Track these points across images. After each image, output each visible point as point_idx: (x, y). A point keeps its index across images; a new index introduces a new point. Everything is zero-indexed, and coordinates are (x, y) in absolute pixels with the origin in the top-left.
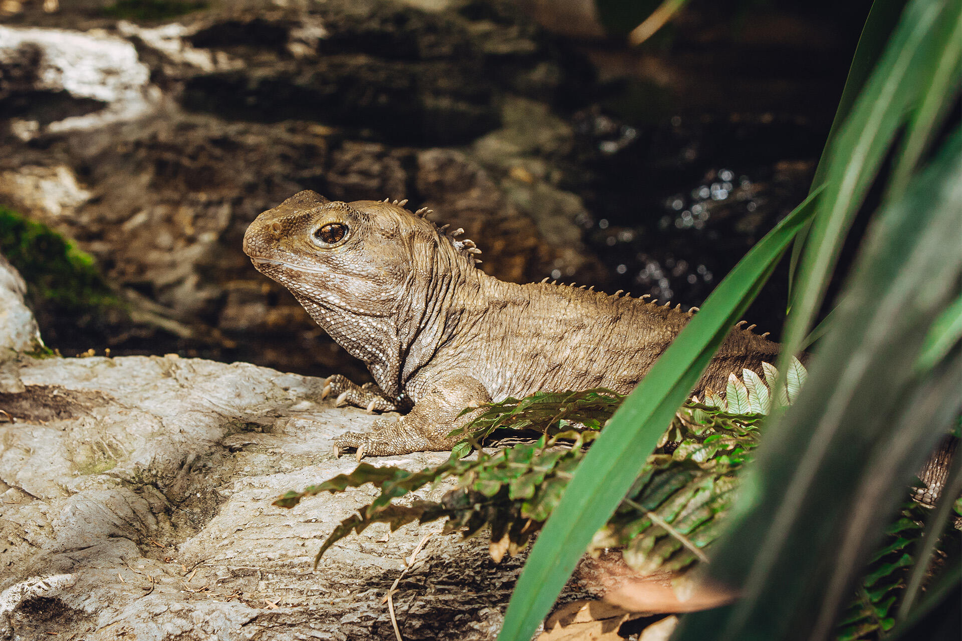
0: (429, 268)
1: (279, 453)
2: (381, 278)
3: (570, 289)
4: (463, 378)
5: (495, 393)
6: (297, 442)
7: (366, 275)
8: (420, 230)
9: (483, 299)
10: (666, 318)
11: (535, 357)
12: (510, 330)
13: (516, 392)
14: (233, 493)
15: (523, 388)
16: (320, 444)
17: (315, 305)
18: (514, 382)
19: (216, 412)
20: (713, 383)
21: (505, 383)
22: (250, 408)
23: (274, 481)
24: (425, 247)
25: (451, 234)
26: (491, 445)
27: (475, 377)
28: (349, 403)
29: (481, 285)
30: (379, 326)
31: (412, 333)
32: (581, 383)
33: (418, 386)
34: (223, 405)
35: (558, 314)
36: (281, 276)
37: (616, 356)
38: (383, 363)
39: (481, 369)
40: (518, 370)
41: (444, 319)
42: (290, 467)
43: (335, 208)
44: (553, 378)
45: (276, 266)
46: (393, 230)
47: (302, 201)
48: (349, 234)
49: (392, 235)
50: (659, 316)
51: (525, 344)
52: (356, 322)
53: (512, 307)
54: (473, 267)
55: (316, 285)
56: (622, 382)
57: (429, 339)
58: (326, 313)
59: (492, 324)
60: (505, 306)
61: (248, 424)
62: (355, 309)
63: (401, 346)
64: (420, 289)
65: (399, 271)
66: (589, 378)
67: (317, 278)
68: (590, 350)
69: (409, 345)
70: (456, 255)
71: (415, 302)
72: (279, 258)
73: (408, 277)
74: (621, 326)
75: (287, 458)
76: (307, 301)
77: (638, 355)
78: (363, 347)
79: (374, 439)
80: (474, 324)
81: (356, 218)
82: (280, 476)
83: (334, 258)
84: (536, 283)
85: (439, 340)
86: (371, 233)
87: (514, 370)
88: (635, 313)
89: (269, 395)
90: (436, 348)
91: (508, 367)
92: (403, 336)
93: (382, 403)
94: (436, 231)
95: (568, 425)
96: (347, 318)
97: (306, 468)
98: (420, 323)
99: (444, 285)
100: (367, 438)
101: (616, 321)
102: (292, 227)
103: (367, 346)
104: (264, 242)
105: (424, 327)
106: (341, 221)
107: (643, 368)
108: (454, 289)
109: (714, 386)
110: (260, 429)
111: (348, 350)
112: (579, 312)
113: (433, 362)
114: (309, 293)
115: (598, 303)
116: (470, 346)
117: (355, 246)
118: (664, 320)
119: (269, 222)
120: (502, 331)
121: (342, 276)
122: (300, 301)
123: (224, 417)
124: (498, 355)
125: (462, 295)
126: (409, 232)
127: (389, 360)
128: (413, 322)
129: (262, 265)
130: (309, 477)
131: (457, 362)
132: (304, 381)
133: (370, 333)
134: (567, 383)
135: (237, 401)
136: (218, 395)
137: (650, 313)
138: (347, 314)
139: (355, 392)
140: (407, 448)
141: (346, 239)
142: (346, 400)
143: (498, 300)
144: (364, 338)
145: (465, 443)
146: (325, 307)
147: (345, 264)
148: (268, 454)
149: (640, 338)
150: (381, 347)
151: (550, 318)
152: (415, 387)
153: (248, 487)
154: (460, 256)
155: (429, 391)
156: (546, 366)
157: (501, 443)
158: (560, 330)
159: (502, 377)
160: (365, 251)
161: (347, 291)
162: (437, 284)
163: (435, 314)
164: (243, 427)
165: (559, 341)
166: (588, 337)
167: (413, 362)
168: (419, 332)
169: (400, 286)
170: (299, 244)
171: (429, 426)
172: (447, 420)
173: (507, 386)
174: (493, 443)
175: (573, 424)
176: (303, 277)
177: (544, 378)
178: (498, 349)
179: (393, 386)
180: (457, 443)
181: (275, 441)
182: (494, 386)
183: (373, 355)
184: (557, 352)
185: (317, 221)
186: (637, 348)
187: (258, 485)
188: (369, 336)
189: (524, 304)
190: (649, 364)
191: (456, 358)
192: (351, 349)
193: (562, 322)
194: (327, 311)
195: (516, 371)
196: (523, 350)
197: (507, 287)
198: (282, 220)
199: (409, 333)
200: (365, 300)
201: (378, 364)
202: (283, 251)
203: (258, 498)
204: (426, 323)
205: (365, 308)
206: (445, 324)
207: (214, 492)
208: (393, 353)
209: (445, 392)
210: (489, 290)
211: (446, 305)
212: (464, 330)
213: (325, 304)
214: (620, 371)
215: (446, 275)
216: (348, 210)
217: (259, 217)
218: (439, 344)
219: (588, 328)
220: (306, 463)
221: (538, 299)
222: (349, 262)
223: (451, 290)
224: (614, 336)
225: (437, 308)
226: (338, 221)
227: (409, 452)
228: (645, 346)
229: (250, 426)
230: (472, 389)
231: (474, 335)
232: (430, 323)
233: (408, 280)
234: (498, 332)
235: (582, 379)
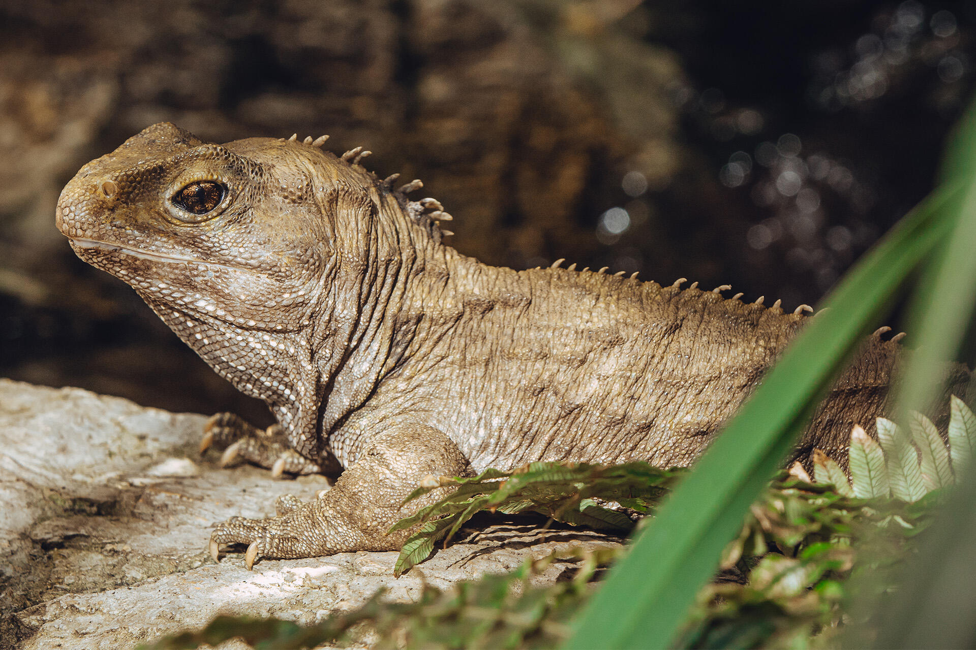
0: (362, 250)
1: (123, 552)
2: (283, 270)
3: (599, 276)
4: (419, 431)
5: (474, 453)
6: (153, 532)
7: (257, 264)
8: (346, 189)
9: (454, 297)
10: (757, 325)
11: (539, 393)
12: (499, 349)
13: (509, 451)
14: (44, 622)
15: (520, 445)
16: (190, 536)
17: (177, 314)
18: (505, 434)
19: (24, 481)
20: (833, 432)
21: (490, 437)
22: (82, 473)
23: (111, 601)
24: (356, 217)
25: (401, 189)
26: (468, 539)
27: (440, 427)
28: (244, 462)
29: (452, 273)
30: (282, 347)
31: (337, 357)
32: (615, 435)
33: (347, 442)
34: (37, 465)
35: (578, 321)
36: (118, 269)
37: (674, 390)
38: (292, 405)
39: (451, 413)
40: (513, 414)
41: (389, 333)
42: (139, 577)
43: (204, 155)
44: (570, 427)
45: (110, 253)
46: (301, 189)
47: (154, 141)
48: (229, 198)
49: (300, 198)
50: (745, 321)
51: (524, 372)
52: (243, 340)
53: (502, 310)
54: (437, 244)
55: (176, 281)
56: (683, 433)
57: (365, 366)
58: (195, 326)
59: (469, 338)
60: (491, 308)
61: (74, 501)
62: (242, 321)
63: (319, 378)
64: (348, 284)
65: (312, 257)
66: (628, 427)
67: (176, 271)
68: (630, 382)
69: (333, 376)
70: (410, 225)
71: (339, 307)
72: (114, 238)
73: (328, 266)
74: (681, 339)
75: (134, 560)
76: (163, 308)
77: (708, 389)
78: (258, 380)
79: (275, 530)
80: (440, 339)
81: (239, 172)
82: (122, 592)
83: (204, 237)
84: (543, 268)
85: (383, 366)
86: (265, 195)
87: (505, 414)
88: (706, 317)
89: (114, 449)
90: (377, 379)
91: (495, 409)
92: (321, 362)
93: (296, 461)
94: (376, 186)
95: (594, 504)
96: (228, 335)
97: (165, 580)
98: (350, 340)
99: (389, 276)
100: (264, 529)
101: (674, 332)
102: (135, 188)
103: (263, 379)
104: (89, 214)
105: (356, 347)
106: (215, 177)
107: (717, 409)
108: (406, 283)
109: (835, 438)
110: (94, 509)
111: (235, 384)
112: (612, 316)
113: (373, 402)
114: (165, 295)
115: (644, 300)
116: (433, 376)
117: (239, 218)
118: (753, 329)
119: (97, 181)
120: (486, 350)
121: (218, 267)
122: (151, 307)
123: (36, 489)
124: (479, 390)
125: (419, 291)
126: (329, 192)
127: (300, 400)
128: (338, 338)
129: (86, 250)
130: (167, 595)
131: (411, 402)
132: (173, 423)
133: (266, 359)
134: (592, 436)
135: (61, 459)
136: (31, 449)
137: (729, 317)
138: (228, 328)
139: (252, 442)
140: (329, 546)
141: (224, 206)
142: (239, 455)
143: (478, 300)
144: (258, 366)
145: (422, 540)
146: (193, 319)
147: (224, 247)
148: (105, 553)
149: (713, 359)
150: (286, 379)
151: (565, 327)
152: (343, 442)
153: (68, 612)
154: (416, 226)
155: (365, 452)
156: (557, 409)
157: (483, 536)
158: (581, 347)
159: (486, 426)
160: (256, 226)
161: (227, 291)
162: (376, 275)
163: (374, 323)
164: (68, 505)
165: (579, 366)
166: (628, 359)
167: (338, 403)
168: (348, 353)
169: (313, 282)
170: (146, 216)
171: (363, 510)
172: (392, 501)
173: (493, 441)
174: (472, 536)
175: (602, 503)
176: (154, 270)
177: (555, 428)
178: (478, 381)
179: (308, 443)
180: (409, 540)
181: (117, 531)
182: (473, 441)
183: (275, 392)
184: (576, 385)
185: (176, 177)
186: (708, 376)
187: (84, 609)
188: (266, 363)
189: (522, 304)
190: (727, 403)
191: (409, 396)
192: (238, 383)
193: (584, 335)
194: (197, 323)
195: (508, 416)
196: (519, 382)
197: (494, 277)
198: (117, 177)
199: (331, 356)
200: (256, 307)
201: (284, 405)
202: (121, 227)
203: (84, 631)
204: (360, 340)
205: (256, 319)
206: (392, 340)
207: (14, 620)
208: (305, 389)
209: (389, 454)
210: (465, 282)
211: (392, 309)
212: (423, 350)
213: (191, 313)
214: (680, 414)
215: (391, 260)
216: (226, 158)
217: (81, 171)
218: (382, 372)
219: (628, 344)
220: (167, 569)
221: (545, 295)
222: (229, 244)
223: (400, 285)
224: (670, 356)
225: (377, 315)
226: (209, 178)
227: (331, 553)
228: (720, 373)
229: (78, 503)
230: (433, 449)
231: (439, 358)
232: (367, 339)
233: (327, 271)
234: (478, 351)
235: (616, 428)
